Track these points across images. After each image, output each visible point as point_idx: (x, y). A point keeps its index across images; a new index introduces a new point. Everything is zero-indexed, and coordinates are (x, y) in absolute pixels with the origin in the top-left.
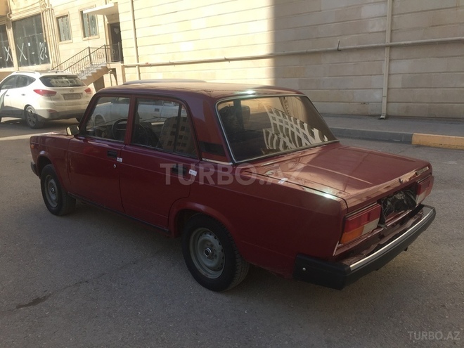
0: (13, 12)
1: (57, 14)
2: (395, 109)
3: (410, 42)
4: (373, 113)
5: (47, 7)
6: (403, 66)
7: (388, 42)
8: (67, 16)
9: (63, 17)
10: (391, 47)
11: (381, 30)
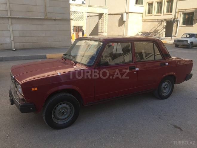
2: (18, 46)
3: (21, 17)
4: (7, 48)
6: (19, 27)
7: (9, 16)
10: (11, 18)
11: (4, 9)
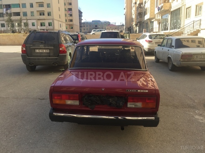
0: (172, 8)
1: (187, 6)
5: (184, 4)
8: (190, 7)
9: (189, 8)
